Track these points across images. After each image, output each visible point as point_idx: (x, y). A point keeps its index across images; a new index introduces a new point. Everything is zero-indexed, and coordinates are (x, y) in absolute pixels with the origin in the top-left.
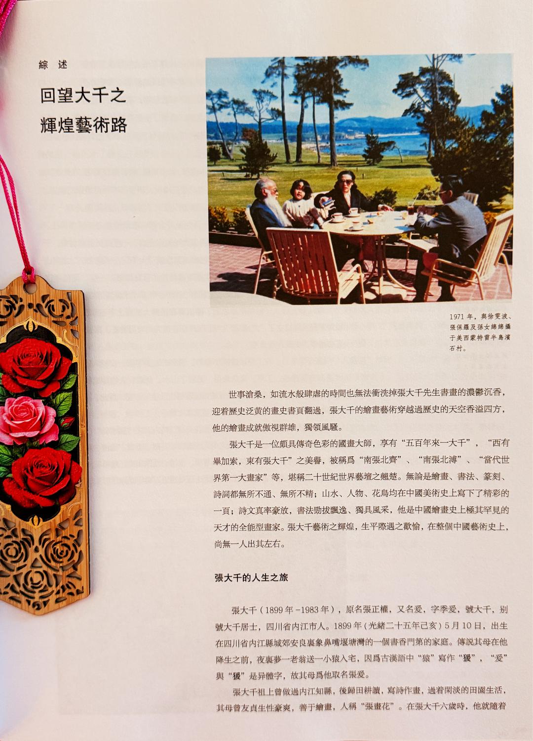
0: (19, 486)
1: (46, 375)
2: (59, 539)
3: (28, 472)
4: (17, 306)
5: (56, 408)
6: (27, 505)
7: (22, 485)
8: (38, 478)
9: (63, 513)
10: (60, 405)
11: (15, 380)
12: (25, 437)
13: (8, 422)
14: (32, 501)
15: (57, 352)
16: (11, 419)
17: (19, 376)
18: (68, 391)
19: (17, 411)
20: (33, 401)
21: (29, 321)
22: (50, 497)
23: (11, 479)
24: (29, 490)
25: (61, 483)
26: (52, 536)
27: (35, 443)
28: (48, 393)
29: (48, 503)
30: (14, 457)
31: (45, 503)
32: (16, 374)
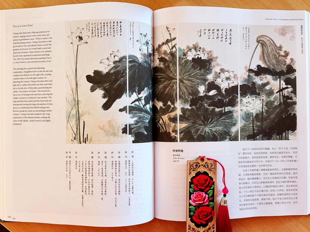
0: (197, 218)
1: (206, 185)
3: (199, 213)
4: (198, 165)
5: (208, 194)
6: (199, 223)
7: (198, 217)
8: (202, 215)
9: (209, 225)
10: (209, 194)
11: (197, 187)
12: (199, 203)
13: (195, 199)
14: (201, 222)
15: (209, 178)
16: (195, 198)
17: (198, 185)
18: (212, 190)
19: (197, 195)
20: (202, 193)
21: (202, 169)
22: (206, 221)
23: (195, 216)
24: (200, 219)
25: (209, 217)
27: (202, 205)
28: (206, 190)
29: (205, 223)
30: (196, 209)
31: (204, 223)
32: (197, 185)
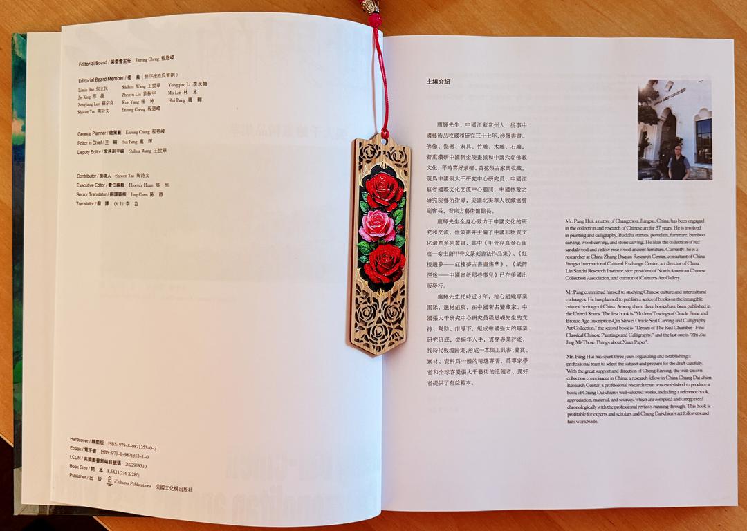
0: (372, 269)
1: (390, 197)
2: (392, 304)
3: (378, 260)
4: (377, 152)
5: (394, 219)
6: (377, 282)
7: (375, 268)
8: (383, 264)
9: (395, 287)
10: (396, 217)
11: (374, 200)
12: (377, 237)
13: (369, 226)
14: (379, 279)
15: (396, 183)
17: (376, 197)
18: (401, 208)
19: (374, 219)
20: (382, 213)
21: (383, 161)
22: (389, 277)
23: (369, 264)
24: (378, 271)
25: (394, 268)
26: (389, 302)
27: (382, 241)
28: (390, 209)
30: (372, 250)
31: (386, 280)
32: (374, 195)
